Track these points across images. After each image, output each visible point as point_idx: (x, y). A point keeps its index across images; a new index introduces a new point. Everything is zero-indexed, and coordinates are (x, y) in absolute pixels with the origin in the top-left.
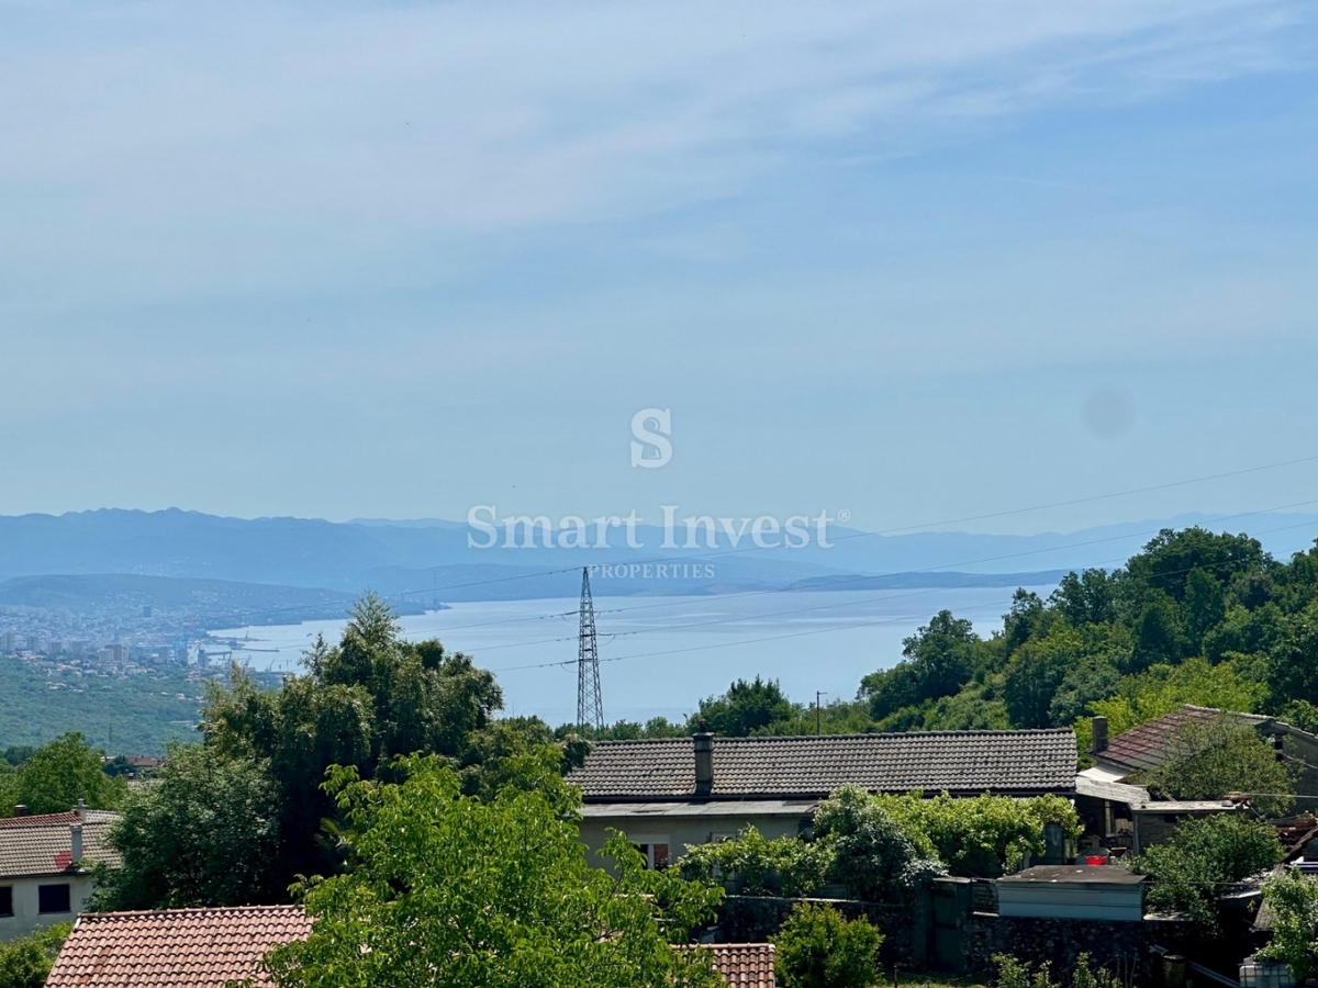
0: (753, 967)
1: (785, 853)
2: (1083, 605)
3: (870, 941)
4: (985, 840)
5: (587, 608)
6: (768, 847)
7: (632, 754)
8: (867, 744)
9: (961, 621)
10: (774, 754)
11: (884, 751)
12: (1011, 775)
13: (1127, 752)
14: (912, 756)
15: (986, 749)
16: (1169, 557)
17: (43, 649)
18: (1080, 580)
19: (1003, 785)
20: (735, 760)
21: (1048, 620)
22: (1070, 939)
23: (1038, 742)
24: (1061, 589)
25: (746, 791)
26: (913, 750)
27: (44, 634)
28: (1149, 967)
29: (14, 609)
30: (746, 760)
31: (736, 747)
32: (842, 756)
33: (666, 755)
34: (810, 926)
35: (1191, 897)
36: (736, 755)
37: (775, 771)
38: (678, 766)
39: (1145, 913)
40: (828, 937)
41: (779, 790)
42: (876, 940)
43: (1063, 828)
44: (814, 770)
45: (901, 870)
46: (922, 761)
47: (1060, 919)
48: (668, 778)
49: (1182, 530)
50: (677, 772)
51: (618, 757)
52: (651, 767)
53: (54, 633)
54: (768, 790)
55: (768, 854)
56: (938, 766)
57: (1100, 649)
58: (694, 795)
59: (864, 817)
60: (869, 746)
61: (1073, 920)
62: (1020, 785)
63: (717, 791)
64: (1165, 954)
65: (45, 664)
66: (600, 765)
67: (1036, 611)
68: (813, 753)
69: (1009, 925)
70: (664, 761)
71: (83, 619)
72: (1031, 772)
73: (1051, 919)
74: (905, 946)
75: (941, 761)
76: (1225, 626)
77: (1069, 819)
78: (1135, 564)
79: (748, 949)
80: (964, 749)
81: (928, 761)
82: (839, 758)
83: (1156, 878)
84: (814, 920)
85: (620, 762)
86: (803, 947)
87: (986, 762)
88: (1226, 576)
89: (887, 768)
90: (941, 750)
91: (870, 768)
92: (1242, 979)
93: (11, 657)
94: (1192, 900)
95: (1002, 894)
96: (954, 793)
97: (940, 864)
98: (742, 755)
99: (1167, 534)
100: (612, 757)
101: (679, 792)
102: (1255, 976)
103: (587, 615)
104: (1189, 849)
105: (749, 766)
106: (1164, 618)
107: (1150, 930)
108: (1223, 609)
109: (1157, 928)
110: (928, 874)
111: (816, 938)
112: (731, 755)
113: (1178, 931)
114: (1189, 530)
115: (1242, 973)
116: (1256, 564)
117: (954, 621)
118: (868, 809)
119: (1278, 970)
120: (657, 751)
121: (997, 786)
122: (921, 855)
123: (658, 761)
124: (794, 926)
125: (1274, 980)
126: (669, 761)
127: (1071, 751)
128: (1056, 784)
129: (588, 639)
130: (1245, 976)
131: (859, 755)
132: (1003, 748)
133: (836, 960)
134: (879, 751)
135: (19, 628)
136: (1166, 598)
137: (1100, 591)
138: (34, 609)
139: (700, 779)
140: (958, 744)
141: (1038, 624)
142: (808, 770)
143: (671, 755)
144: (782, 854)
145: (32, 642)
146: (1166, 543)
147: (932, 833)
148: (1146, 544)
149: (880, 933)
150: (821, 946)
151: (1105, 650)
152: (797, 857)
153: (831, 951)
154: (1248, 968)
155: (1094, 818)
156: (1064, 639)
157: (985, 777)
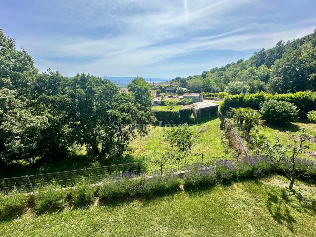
4: (166, 87)
5: (151, 80)
9: (167, 81)
10: (157, 83)
13: (173, 84)
20: (155, 84)
27: (127, 83)
28: (172, 92)
41: (157, 85)
42: (161, 90)
43: (169, 86)
46: (164, 84)
52: (151, 84)
58: (153, 85)
59: (161, 86)
61: (169, 90)
66: (149, 84)
71: (129, 82)
72: (168, 84)
76: (179, 81)
78: (175, 79)
79: (155, 90)
82: (160, 84)
83: (173, 88)
88: (179, 79)
89: (162, 84)
95: (166, 89)
99: (177, 77)
106: (176, 81)
107: (173, 90)
110: (163, 88)
111: (158, 90)
147: (164, 86)
154: (176, 91)
155: (171, 86)
156: (172, 82)
157: (166, 84)
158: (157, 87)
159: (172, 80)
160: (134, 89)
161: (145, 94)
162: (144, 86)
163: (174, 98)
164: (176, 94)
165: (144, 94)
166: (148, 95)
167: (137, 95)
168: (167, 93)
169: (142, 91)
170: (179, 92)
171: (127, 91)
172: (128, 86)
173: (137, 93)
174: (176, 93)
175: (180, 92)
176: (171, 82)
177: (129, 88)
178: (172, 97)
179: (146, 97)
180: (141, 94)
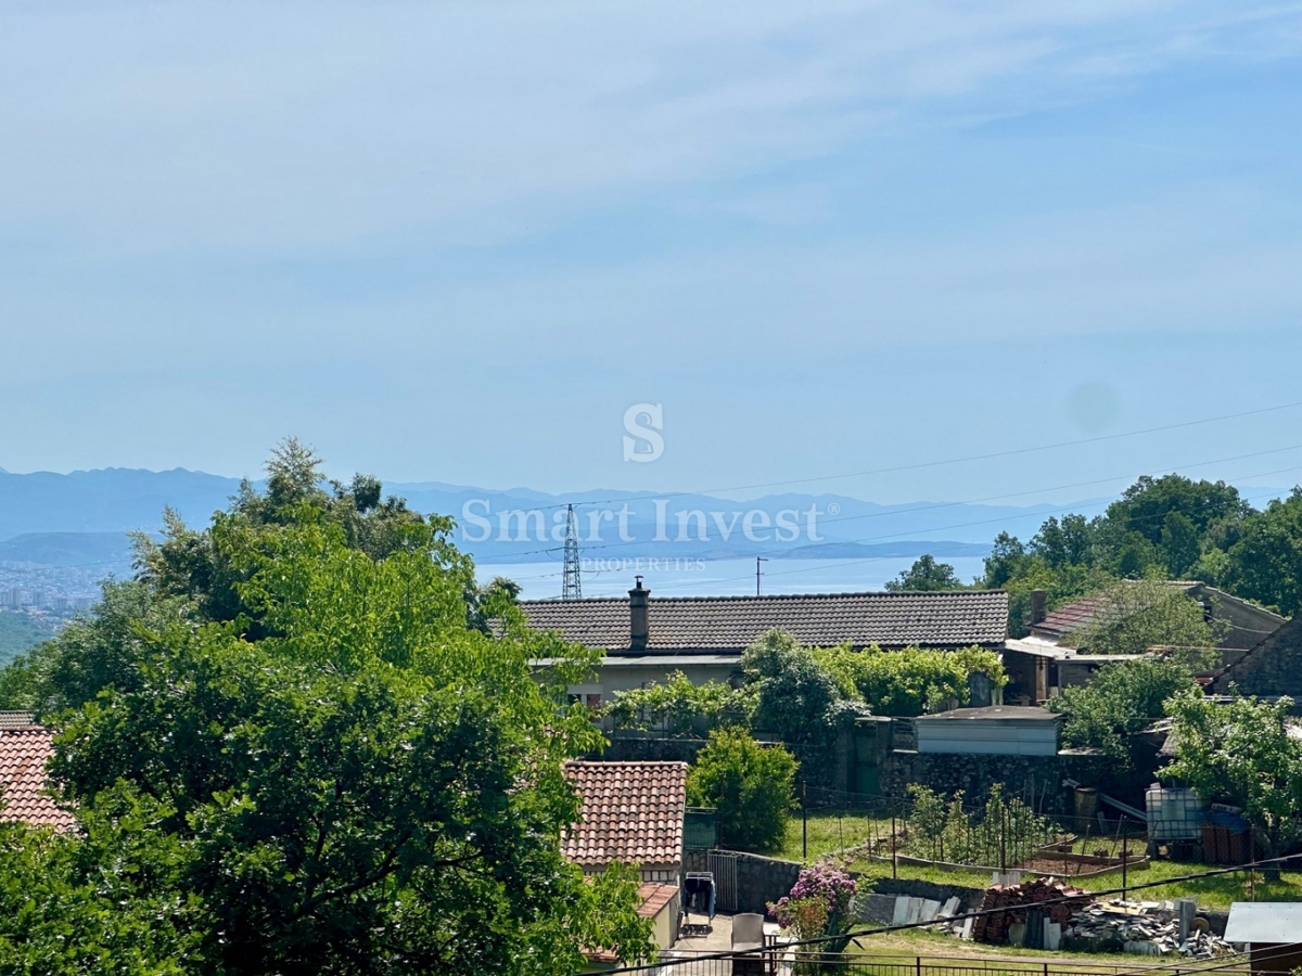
0: (664, 783)
1: (713, 697)
2: (1063, 551)
3: (784, 768)
4: (911, 687)
5: (571, 544)
6: (696, 691)
7: (570, 612)
8: (803, 604)
9: (943, 566)
10: (711, 613)
11: (820, 610)
12: (942, 632)
13: (1063, 622)
14: (846, 614)
15: (919, 608)
16: (1148, 503)
17: (49, 604)
18: (1059, 525)
19: (933, 641)
20: (671, 618)
21: (1028, 562)
22: (985, 776)
23: (970, 602)
24: (1041, 535)
25: (681, 646)
26: (847, 609)
27: (50, 590)
28: (1062, 801)
29: (21, 565)
30: (682, 618)
31: (673, 606)
32: (778, 614)
33: (604, 613)
34: (726, 751)
35: (1105, 733)
36: (673, 613)
37: (711, 628)
38: (615, 623)
39: (1060, 748)
40: (744, 761)
41: (714, 645)
42: (791, 766)
43: (988, 678)
44: (749, 627)
45: (824, 710)
46: (856, 619)
47: (977, 755)
48: (605, 634)
49: (1160, 478)
50: (613, 628)
51: (556, 614)
52: (589, 624)
53: (60, 589)
54: (703, 645)
55: (696, 699)
56: (871, 624)
57: (1077, 591)
58: (629, 649)
59: (790, 660)
60: (805, 605)
61: (989, 755)
62: (950, 641)
63: (652, 645)
64: (1079, 787)
65: (51, 619)
66: (538, 622)
67: (1016, 555)
68: (749, 611)
69: (927, 762)
70: (601, 618)
71: (89, 576)
72: (961, 629)
73: (968, 755)
74: (826, 784)
75: (875, 619)
76: (1200, 567)
77: (995, 669)
78: (1114, 512)
79: (661, 766)
80: (897, 609)
81: (861, 619)
82: (774, 616)
83: (1072, 715)
84: (730, 746)
85: (558, 619)
86: (719, 771)
87: (919, 620)
88: (1204, 521)
89: (821, 625)
90: (875, 609)
91: (804, 626)
92: (1148, 804)
93: (17, 612)
94: (1106, 734)
95: (922, 731)
96: (884, 648)
97: (863, 705)
98: (679, 613)
99: (1146, 481)
100: (551, 614)
101: (615, 647)
102: (1161, 800)
103: (571, 551)
104: (1105, 689)
105: (685, 623)
106: (1140, 561)
107: (1064, 764)
108: (1199, 552)
109: (1070, 762)
110: (851, 714)
111: (731, 762)
112: (668, 613)
113: (1090, 764)
114: (1167, 477)
115: (1148, 797)
116: (1233, 511)
117: (936, 566)
118: (793, 652)
119: (1184, 794)
120: (595, 609)
121: (928, 641)
122: (845, 696)
123: (595, 619)
124: (711, 753)
125: (1180, 805)
126: (606, 618)
127: (1002, 610)
128: (985, 640)
129: (572, 575)
130: (1152, 801)
131: (794, 613)
132: (936, 608)
133: (750, 784)
134: (815, 610)
135: (26, 584)
136: (1144, 540)
137: (1080, 537)
138: (40, 566)
139: (636, 634)
140: (893, 604)
141: (1018, 568)
142: (744, 627)
143: (609, 613)
144: (710, 699)
145: (38, 599)
146: (1145, 489)
147: (859, 680)
148: (1125, 490)
149: (796, 759)
150: (736, 771)
151: (1082, 592)
152: (724, 700)
153: (746, 774)
154: (1155, 793)
155: (1023, 676)
156: (1042, 580)
157: (917, 634)
158: (713, 695)
159: (1051, 532)
160: (185, 738)
161: (449, 846)
162: (428, 670)
163: (1114, 946)
164: (1138, 849)
165: (410, 855)
166: (515, 889)
167: (255, 881)
168: (932, 833)
169: (375, 799)
170: (1206, 813)
171: (38, 777)
172: (48, 664)
173: (250, 831)
174: (1136, 829)
175: (1239, 798)
176: (1019, 586)
177: (90, 717)
178: (1053, 931)
179: (446, 930)
180: (358, 865)
